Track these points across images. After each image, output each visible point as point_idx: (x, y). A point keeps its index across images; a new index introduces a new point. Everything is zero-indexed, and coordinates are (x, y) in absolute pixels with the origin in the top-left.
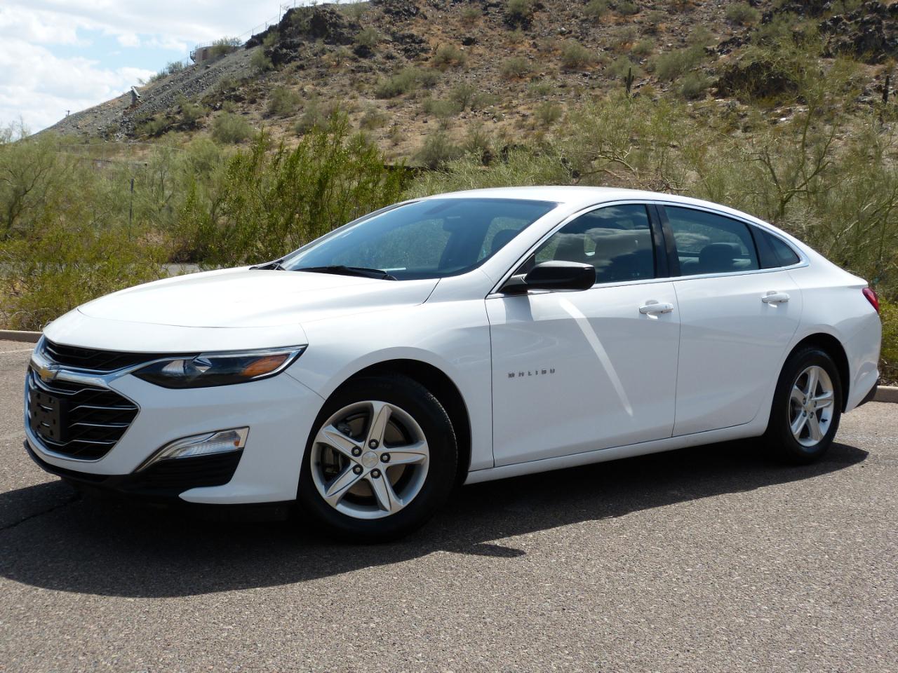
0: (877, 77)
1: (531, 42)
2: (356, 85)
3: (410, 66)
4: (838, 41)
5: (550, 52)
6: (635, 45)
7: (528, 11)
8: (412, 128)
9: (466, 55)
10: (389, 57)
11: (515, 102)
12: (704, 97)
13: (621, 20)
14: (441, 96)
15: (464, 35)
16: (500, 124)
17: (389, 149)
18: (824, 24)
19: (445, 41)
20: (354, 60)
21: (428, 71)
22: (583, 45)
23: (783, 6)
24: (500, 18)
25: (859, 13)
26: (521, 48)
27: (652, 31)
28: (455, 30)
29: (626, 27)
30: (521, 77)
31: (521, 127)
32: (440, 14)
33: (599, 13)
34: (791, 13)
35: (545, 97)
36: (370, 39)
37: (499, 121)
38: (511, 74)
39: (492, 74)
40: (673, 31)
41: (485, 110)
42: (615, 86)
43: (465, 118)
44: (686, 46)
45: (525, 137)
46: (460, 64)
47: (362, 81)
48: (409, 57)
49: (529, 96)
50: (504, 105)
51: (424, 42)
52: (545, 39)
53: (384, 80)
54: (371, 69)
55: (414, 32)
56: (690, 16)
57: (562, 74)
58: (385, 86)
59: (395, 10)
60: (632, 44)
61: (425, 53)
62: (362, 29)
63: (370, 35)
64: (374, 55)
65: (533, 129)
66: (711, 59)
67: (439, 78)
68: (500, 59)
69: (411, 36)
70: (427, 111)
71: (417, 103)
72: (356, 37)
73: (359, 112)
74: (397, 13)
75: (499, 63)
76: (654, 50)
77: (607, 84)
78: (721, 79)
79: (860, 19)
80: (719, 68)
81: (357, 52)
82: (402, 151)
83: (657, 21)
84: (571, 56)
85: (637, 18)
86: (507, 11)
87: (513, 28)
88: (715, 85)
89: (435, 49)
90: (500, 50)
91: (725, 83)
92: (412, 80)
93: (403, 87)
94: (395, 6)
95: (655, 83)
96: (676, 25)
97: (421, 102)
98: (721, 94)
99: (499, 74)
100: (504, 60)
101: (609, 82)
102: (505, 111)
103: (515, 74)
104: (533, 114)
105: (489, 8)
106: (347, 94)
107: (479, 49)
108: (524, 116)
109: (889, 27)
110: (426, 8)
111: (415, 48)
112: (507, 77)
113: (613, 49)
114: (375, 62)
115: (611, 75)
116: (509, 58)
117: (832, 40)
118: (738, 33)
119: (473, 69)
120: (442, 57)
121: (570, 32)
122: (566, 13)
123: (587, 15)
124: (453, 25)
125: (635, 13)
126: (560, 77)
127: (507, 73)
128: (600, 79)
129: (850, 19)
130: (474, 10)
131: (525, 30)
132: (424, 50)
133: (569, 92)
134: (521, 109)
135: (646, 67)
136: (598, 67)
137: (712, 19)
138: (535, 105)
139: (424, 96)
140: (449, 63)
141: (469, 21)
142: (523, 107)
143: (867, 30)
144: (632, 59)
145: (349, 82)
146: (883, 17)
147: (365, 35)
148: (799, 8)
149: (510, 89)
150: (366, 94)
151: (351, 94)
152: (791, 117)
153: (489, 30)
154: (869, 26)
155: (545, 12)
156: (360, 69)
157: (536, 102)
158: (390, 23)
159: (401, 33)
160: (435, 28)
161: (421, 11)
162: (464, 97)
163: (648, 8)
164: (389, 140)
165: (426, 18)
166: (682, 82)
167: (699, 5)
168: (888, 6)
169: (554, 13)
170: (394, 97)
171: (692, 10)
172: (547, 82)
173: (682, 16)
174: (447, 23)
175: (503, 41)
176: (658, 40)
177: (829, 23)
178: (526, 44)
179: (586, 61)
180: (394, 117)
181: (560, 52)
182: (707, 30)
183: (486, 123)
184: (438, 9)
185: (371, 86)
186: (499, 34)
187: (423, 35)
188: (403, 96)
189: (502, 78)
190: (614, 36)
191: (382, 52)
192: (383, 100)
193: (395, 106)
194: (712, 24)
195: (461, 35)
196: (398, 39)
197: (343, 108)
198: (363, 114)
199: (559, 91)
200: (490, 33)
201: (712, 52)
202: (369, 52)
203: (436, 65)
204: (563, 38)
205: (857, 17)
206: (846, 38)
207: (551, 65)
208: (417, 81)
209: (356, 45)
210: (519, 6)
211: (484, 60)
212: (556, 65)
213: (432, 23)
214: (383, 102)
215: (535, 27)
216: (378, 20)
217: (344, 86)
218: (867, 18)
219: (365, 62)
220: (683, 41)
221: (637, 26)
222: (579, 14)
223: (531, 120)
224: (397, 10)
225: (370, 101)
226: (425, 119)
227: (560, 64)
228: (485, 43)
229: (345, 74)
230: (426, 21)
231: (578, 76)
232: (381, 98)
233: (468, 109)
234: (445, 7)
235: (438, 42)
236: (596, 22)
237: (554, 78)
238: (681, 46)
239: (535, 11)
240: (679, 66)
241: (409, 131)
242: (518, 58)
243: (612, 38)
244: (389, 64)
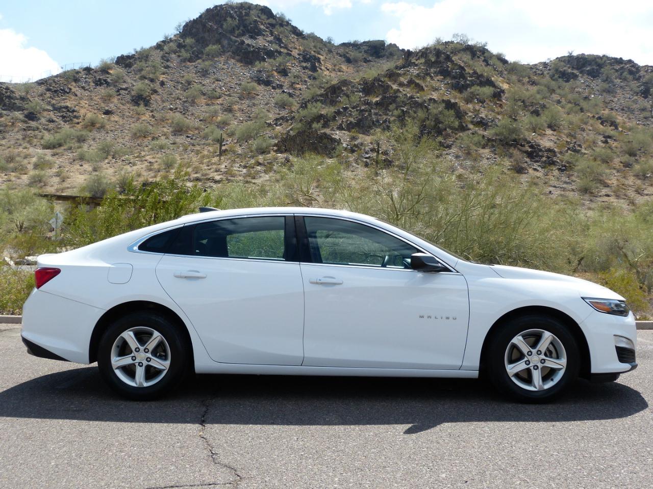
0: (371, 143)
1: (151, 114)
2: (27, 139)
3: (66, 128)
4: (347, 120)
5: (163, 121)
6: (219, 118)
7: (148, 94)
8: (72, 169)
9: (106, 121)
10: (51, 121)
11: (143, 153)
12: (269, 153)
13: (209, 102)
14: (90, 148)
15: (104, 108)
16: (135, 167)
17: (59, 184)
18: (339, 110)
19: (91, 112)
20: (25, 122)
21: (80, 131)
22: (185, 117)
23: (313, 98)
24: (128, 98)
25: (358, 105)
26: (144, 118)
27: (229, 110)
28: (97, 104)
29: (213, 107)
30: (145, 137)
31: (150, 170)
32: (87, 93)
33: (194, 97)
34: (319, 103)
35: (163, 150)
36: (36, 107)
37: (134, 166)
38: (138, 135)
39: (125, 134)
40: (243, 110)
41: (123, 158)
42: (209, 145)
43: (109, 163)
44: (251, 120)
45: (155, 177)
46: (103, 127)
47: (32, 137)
48: (65, 122)
49: (152, 149)
50: (136, 155)
51: (76, 111)
52: (160, 113)
53: (48, 137)
54: (38, 129)
55: (68, 104)
56: (253, 101)
57: (172, 135)
58: (49, 140)
59: (54, 89)
60: (217, 117)
61: (77, 119)
62: (30, 100)
63: (36, 106)
64: (39, 119)
65: (159, 171)
66: (270, 129)
67: (88, 136)
68: (130, 124)
69: (67, 107)
70: (82, 158)
71: (73, 152)
72: (26, 106)
73: (31, 158)
74: (56, 91)
75: (129, 127)
76: (232, 122)
77: (203, 142)
78: (279, 142)
79: (359, 108)
80: (277, 135)
81: (26, 116)
82: (69, 186)
83: (232, 104)
84: (178, 124)
85: (220, 101)
86: (133, 93)
87: (138, 105)
88: (275, 145)
89: (84, 116)
90: (129, 119)
91: (281, 144)
92: (68, 137)
93: (63, 141)
94: (54, 87)
95: (235, 143)
96: (244, 107)
97: (76, 152)
98: (279, 151)
99: (130, 135)
100: (132, 125)
101: (203, 141)
102: (137, 159)
103: (140, 135)
104: (157, 162)
105: (120, 91)
106: (20, 145)
107: (115, 118)
108: (150, 162)
109: (376, 114)
110: (76, 89)
111: (70, 116)
112: (135, 136)
113: (205, 120)
114: (40, 124)
115: (205, 137)
116: (136, 124)
117: (344, 120)
118: (284, 113)
119: (111, 131)
120: (89, 122)
121: (176, 109)
122: (173, 96)
123: (187, 98)
124: (95, 101)
125: (218, 98)
126: (171, 137)
127: (135, 134)
128: (198, 139)
129: (353, 108)
130: (110, 92)
131: (145, 106)
132: (75, 117)
133: (178, 147)
134: (147, 158)
135: (228, 133)
136: (197, 132)
137: (267, 104)
138: (157, 156)
139: (78, 148)
140: (94, 126)
141: (107, 99)
142: (149, 157)
143: (363, 115)
144: (218, 127)
145: (22, 137)
146: (372, 108)
147: (33, 105)
148: (322, 100)
149: (138, 145)
150: (36, 145)
151: (24, 145)
152: (324, 166)
153: (121, 105)
154: (364, 113)
155: (159, 95)
156: (30, 128)
157: (157, 154)
158: (51, 97)
159: (59, 105)
160: (83, 103)
161: (73, 91)
162: (107, 149)
163: (226, 95)
164: (58, 178)
165: (76, 95)
166: (254, 143)
167: (258, 95)
168: (374, 101)
169: (165, 96)
170: (56, 148)
171: (254, 98)
172: (163, 141)
173: (247, 101)
174: (92, 99)
175: (131, 113)
176: (234, 116)
177: (341, 110)
178: (147, 115)
179: (188, 128)
180: (57, 162)
181: (170, 121)
182: (263, 110)
183: (125, 167)
184: (85, 90)
185: (39, 140)
186: (128, 109)
187: (75, 107)
188: (62, 148)
189: (132, 137)
190: (206, 112)
191: (45, 117)
192: (48, 150)
193: (57, 154)
194: (267, 107)
195: (101, 108)
196: (57, 109)
197: (19, 155)
198: (34, 160)
199: (172, 147)
200: (122, 107)
201: (270, 125)
202: (36, 117)
203: (86, 127)
204: (171, 112)
205: (357, 107)
206: (352, 119)
207: (165, 130)
208: (72, 137)
209: (26, 112)
210: (141, 90)
211: (119, 125)
212: (168, 129)
213: (81, 99)
214: (49, 152)
215: (153, 104)
216: (41, 95)
217: (18, 139)
218: (363, 108)
219: (33, 124)
220: (250, 117)
221: (220, 107)
222: (181, 98)
223: (156, 166)
224: (56, 89)
225: (38, 150)
226: (80, 163)
227: (171, 129)
228: (119, 114)
229: (18, 132)
230: (77, 98)
231: (184, 137)
232: (47, 149)
233: (110, 158)
234: (90, 88)
235: (86, 112)
236: (193, 103)
237: (167, 138)
238: (248, 120)
239: (152, 94)
240: (251, 133)
241: (70, 172)
242: (143, 124)
243: (204, 114)
244: (51, 125)
